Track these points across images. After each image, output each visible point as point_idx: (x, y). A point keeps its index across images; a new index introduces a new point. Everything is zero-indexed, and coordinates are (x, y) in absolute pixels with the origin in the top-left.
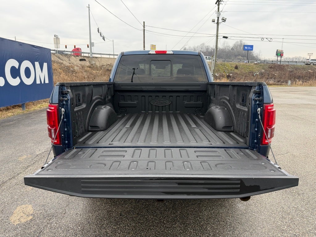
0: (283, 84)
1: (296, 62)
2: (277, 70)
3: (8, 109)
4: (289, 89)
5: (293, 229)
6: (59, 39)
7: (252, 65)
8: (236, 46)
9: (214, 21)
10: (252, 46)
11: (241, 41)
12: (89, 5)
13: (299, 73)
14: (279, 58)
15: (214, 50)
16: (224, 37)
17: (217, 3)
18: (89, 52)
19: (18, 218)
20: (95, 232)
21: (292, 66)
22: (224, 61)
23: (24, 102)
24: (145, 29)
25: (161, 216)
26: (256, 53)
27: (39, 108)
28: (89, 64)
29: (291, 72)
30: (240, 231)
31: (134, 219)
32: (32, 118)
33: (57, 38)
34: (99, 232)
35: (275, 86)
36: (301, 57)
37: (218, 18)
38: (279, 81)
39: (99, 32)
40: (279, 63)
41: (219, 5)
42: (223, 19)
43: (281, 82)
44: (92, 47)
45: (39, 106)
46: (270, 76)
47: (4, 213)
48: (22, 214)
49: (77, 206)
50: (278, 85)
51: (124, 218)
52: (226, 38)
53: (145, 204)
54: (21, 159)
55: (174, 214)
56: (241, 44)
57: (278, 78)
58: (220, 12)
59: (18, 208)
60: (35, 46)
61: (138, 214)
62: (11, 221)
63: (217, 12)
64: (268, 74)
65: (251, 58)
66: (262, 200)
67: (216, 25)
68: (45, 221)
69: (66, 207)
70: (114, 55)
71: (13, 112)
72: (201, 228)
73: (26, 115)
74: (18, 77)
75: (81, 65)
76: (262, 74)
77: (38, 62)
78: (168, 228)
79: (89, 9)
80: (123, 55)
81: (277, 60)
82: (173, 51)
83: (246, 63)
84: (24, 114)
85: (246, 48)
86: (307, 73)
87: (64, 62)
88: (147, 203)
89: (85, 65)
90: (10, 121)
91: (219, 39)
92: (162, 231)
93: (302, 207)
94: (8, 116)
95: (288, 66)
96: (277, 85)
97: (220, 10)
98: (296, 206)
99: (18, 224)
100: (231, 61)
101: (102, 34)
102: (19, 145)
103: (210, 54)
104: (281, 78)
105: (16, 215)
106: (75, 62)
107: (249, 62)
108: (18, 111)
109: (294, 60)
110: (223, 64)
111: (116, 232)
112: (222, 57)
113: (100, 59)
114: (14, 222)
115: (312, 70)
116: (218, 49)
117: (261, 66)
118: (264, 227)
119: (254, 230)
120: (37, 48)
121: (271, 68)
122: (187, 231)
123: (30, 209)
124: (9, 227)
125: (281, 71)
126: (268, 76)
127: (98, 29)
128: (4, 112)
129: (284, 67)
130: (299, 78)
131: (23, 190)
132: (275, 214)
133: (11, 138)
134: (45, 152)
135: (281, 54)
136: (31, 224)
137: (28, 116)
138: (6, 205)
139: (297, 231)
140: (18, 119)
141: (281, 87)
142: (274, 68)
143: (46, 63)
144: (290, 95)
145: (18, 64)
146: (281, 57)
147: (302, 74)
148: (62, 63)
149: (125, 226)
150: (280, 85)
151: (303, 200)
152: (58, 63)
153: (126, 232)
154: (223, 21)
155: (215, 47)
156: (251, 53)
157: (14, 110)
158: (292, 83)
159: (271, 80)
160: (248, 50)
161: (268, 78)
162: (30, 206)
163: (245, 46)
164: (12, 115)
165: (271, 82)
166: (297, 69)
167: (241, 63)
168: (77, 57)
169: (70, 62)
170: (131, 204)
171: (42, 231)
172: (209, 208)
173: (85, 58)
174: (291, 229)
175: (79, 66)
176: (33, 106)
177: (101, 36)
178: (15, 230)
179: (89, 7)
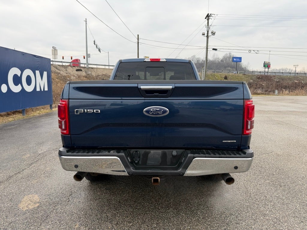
0: (271, 93)
1: (283, 73)
2: (264, 80)
3: (8, 115)
4: (276, 98)
5: (274, 214)
6: (57, 50)
7: (241, 75)
8: (225, 58)
9: (204, 35)
10: (240, 58)
11: (230, 54)
12: (86, 19)
13: (286, 83)
14: (267, 70)
15: (204, 61)
16: (214, 49)
17: (207, 18)
18: (86, 63)
19: (26, 205)
20: (97, 216)
21: (278, 77)
22: (214, 72)
23: (25, 108)
24: (139, 41)
25: (156, 204)
26: (244, 64)
27: (38, 114)
28: (85, 74)
29: (278, 82)
30: (227, 214)
31: (132, 206)
32: (32, 123)
33: (55, 50)
34: (100, 216)
35: (263, 95)
36: (288, 69)
37: (208, 31)
38: (266, 91)
39: (95, 44)
40: (266, 74)
41: (208, 20)
42: (213, 33)
43: (268, 91)
44: (88, 58)
45: (38, 112)
46: (258, 86)
47: (13, 201)
48: (29, 202)
49: (79, 196)
50: (266, 94)
51: (123, 205)
52: (216, 50)
53: (141, 193)
54: (24, 157)
55: (168, 201)
56: (230, 56)
57: (266, 88)
58: (210, 26)
59: (26, 197)
60: (36, 56)
61: (135, 202)
62: (20, 208)
63: (206, 26)
64: (256, 84)
65: (239, 70)
66: (248, 190)
67: (206, 38)
68: (51, 208)
69: (69, 196)
70: (109, 66)
71: (14, 118)
72: (192, 212)
73: (26, 120)
74: (20, 84)
75: (77, 75)
76: (251, 84)
77: (39, 71)
78: (162, 212)
79: (86, 23)
80: (121, 62)
81: (265, 71)
82: (166, 59)
83: (235, 74)
84: (24, 119)
85: (235, 60)
86: (293, 83)
87: (61, 72)
88: (143, 193)
89: (81, 75)
90: (11, 125)
91: (209, 51)
92: (157, 215)
93: (283, 196)
94: (9, 121)
95: (274, 76)
96: (264, 94)
97: (209, 25)
98: (278, 196)
99: (27, 210)
100: (221, 72)
101: (97, 46)
102: (22, 146)
103: (200, 65)
104: (268, 88)
105: (24, 203)
106: (71, 72)
107: (237, 73)
108: (19, 116)
109: (281, 71)
110: (212, 75)
111: (115, 216)
112: (211, 69)
113: (96, 69)
114: (23, 208)
115: (297, 81)
116: (208, 61)
117: (249, 76)
118: (248, 212)
119: (239, 214)
120: (38, 58)
121: (259, 78)
122: (179, 215)
123: (36, 198)
124: (18, 212)
125: (269, 81)
126: (257, 86)
127: (94, 41)
128: (5, 118)
129: (271, 77)
130: (286, 88)
131: (28, 183)
132: (258, 201)
133: (14, 140)
134: (46, 151)
135: (268, 66)
136: (38, 210)
137: (28, 121)
138: (14, 195)
139: (278, 215)
140: (19, 123)
141: (269, 96)
142: (261, 78)
143: (46, 72)
144: (277, 103)
145: (20, 72)
146: (268, 69)
147: (289, 84)
148: (59, 73)
149: (124, 211)
150: (268, 94)
151: (284, 190)
152: (55, 73)
153: (125, 216)
154: (213, 35)
155: (205, 59)
156: (240, 64)
157: (14, 116)
158: (279, 93)
159: (259, 90)
160: (237, 62)
161: (256, 88)
162: (36, 196)
163: (233, 58)
164: (13, 120)
165: (259, 91)
166: (283, 79)
167: (231, 74)
168: (74, 67)
169: (67, 72)
170: (128, 193)
171: (48, 215)
172: (200, 197)
173: (82, 69)
174: (272, 213)
175: (76, 75)
176: (32, 112)
177: (97, 48)
178: (24, 214)
179: (86, 21)
